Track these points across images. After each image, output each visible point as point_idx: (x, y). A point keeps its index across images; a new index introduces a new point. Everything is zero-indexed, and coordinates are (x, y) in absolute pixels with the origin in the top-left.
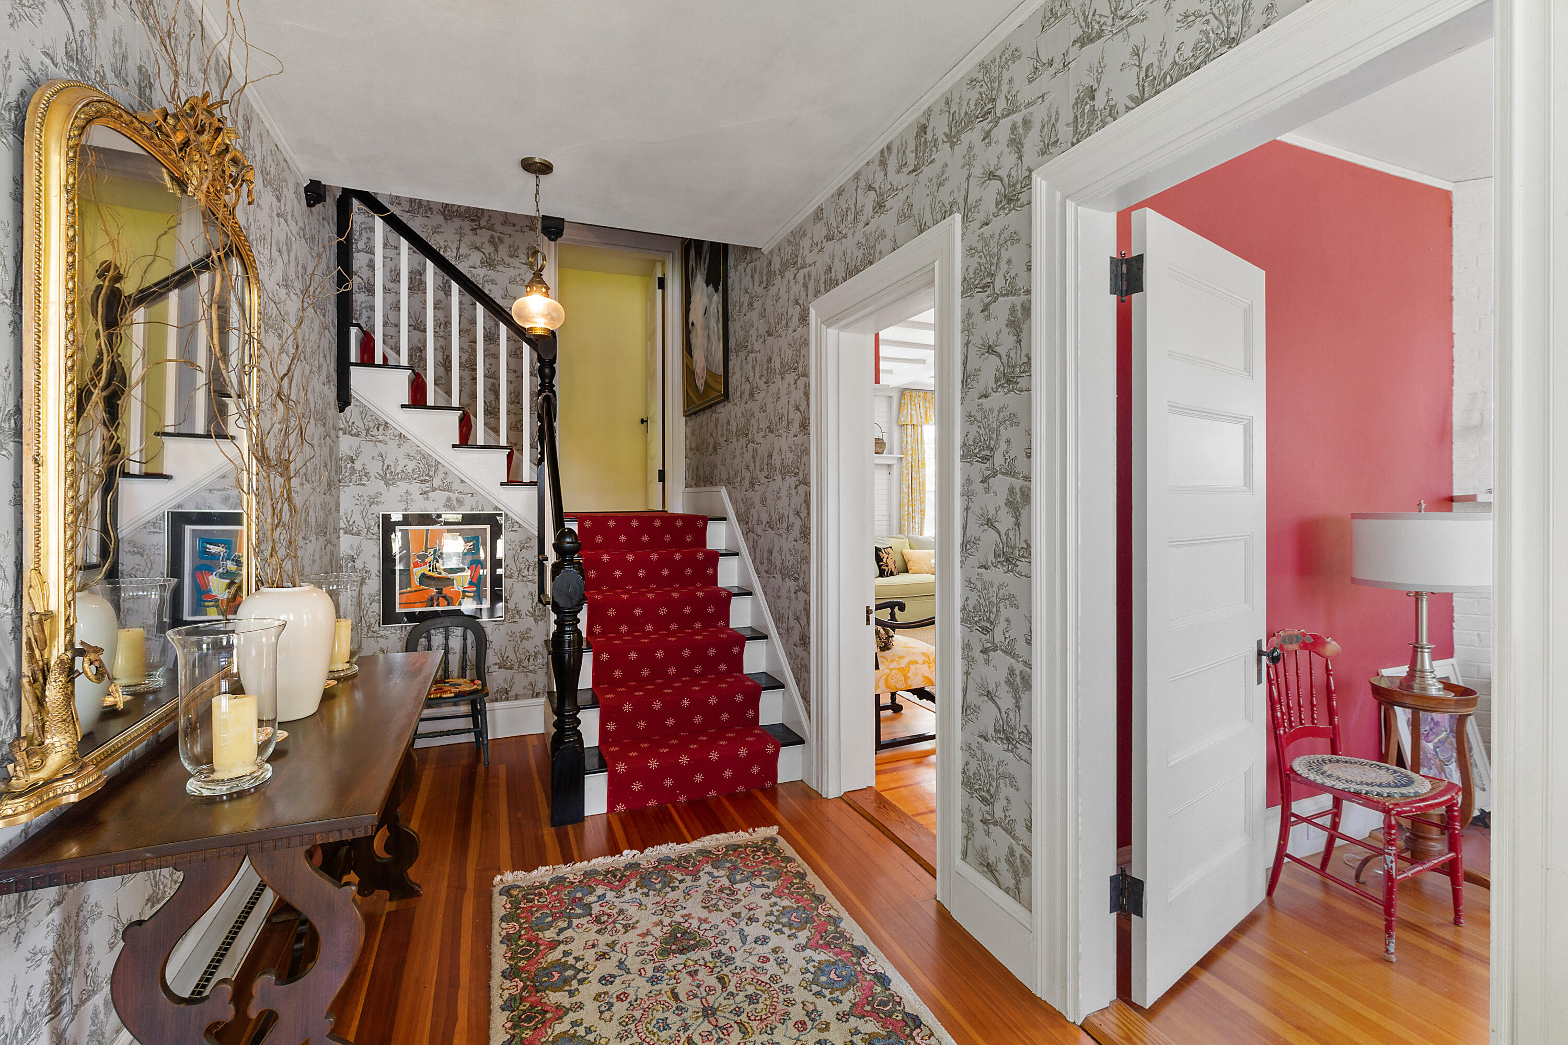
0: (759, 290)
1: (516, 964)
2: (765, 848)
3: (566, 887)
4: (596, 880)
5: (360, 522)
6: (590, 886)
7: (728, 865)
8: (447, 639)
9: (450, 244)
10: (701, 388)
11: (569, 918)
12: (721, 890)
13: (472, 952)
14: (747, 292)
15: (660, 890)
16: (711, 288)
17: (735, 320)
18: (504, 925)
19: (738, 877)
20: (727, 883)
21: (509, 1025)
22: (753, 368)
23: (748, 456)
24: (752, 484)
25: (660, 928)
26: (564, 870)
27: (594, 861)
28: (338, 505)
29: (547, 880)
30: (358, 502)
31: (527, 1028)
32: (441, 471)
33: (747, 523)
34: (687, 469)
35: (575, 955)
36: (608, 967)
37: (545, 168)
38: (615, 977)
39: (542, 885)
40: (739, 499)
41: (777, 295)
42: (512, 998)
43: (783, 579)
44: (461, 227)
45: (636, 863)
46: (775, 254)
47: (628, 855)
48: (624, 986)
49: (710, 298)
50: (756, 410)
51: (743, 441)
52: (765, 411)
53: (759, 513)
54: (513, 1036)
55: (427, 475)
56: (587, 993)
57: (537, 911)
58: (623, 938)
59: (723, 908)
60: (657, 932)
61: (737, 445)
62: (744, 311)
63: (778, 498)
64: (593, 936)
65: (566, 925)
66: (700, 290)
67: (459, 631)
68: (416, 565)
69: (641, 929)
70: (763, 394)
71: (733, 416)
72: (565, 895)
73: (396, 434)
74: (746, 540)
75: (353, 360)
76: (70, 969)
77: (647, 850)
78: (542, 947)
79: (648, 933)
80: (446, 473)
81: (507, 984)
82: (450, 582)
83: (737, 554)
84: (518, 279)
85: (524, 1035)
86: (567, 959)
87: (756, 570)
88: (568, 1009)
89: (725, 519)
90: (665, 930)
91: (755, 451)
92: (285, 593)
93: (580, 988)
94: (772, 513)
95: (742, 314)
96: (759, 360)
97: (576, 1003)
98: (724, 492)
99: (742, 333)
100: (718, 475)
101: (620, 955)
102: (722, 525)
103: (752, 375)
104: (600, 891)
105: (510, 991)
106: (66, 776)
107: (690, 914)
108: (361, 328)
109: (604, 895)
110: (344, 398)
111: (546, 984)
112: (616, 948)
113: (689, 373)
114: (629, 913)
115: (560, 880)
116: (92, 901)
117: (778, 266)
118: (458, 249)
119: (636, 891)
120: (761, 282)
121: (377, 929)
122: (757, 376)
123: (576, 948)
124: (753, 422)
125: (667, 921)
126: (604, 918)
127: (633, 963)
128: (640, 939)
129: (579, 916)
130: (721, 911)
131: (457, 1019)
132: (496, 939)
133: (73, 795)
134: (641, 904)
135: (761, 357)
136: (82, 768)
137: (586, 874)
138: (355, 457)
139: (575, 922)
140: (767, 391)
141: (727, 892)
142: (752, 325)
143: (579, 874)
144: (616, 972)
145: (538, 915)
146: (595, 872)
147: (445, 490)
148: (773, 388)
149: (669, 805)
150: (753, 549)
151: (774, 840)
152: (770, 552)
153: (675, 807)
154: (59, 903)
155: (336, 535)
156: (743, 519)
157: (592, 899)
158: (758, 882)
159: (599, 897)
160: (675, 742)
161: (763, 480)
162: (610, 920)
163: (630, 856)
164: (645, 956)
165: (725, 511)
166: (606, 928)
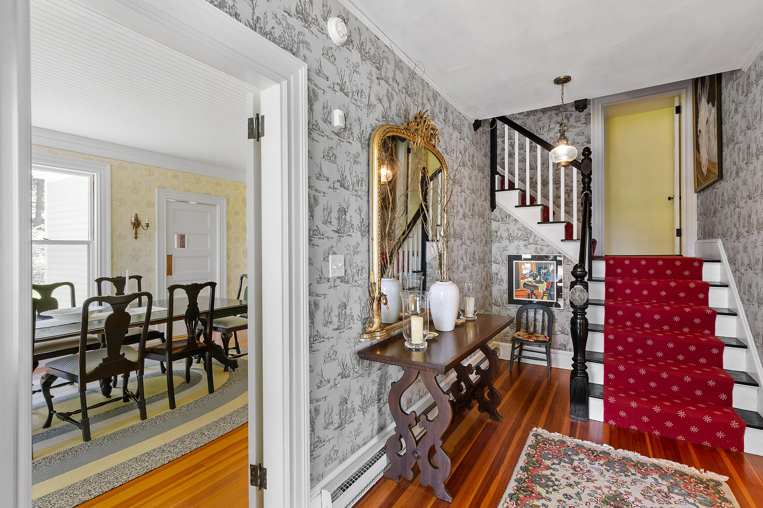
0: (742, 98)
1: (528, 467)
2: (708, 485)
3: (565, 447)
4: (581, 450)
5: (499, 258)
6: (577, 452)
7: (672, 481)
8: (535, 314)
9: (545, 125)
10: (705, 173)
11: (560, 460)
12: (659, 491)
13: (513, 453)
14: (734, 102)
15: (617, 472)
16: (710, 105)
17: (726, 123)
18: (529, 449)
19: (676, 491)
20: (666, 490)
21: (515, 488)
22: (738, 154)
23: (735, 217)
24: (738, 237)
25: (608, 490)
26: (568, 439)
27: (585, 442)
28: (491, 252)
29: (556, 439)
30: (499, 250)
31: (522, 494)
32: (533, 235)
33: (735, 264)
34: (699, 228)
35: (556, 477)
36: (571, 492)
37: (567, 79)
38: (572, 498)
39: (553, 440)
40: (730, 248)
41: (753, 99)
42: (521, 479)
43: (759, 307)
44: (551, 115)
45: (608, 453)
46: (752, 70)
47: (606, 447)
48: (575, 504)
49: (710, 111)
50: (740, 184)
51: (732, 206)
52: (746, 184)
53: (742, 257)
54: (515, 494)
55: (527, 237)
56: (555, 496)
57: (546, 450)
58: (584, 483)
59: (656, 501)
60: (606, 491)
61: (728, 210)
62: (731, 115)
63: (756, 247)
64: (569, 474)
65: (557, 462)
66: (704, 107)
67: (541, 311)
68: (522, 279)
69: (597, 484)
70: (744, 173)
71: (726, 190)
72: (563, 450)
73: (514, 219)
74: (735, 276)
75: (496, 189)
76: (383, 390)
77: (619, 450)
78: (542, 466)
79: (600, 488)
80: (535, 236)
81: (521, 472)
82: (537, 287)
83: (727, 286)
84: (580, 133)
85: (520, 496)
86: (551, 477)
87: (741, 298)
88: (543, 498)
89: (719, 261)
90: (611, 492)
91: (740, 213)
92: (443, 284)
93: (553, 492)
94: (751, 258)
95: (731, 118)
96: (742, 148)
97: (548, 497)
98: (719, 243)
99: (731, 131)
100: (717, 232)
101: (579, 490)
102: (717, 266)
103: (737, 159)
104: (582, 456)
105: (521, 476)
106: (378, 331)
107: (631, 493)
108: (500, 175)
109: (583, 459)
110: (493, 206)
111: (537, 482)
112: (578, 486)
113: (698, 163)
114: (593, 474)
115: (563, 443)
116: (389, 373)
117: (754, 78)
118: (549, 126)
119: (602, 465)
120: (743, 92)
121: (482, 427)
122: (741, 159)
123: (558, 475)
124: (739, 193)
125: (614, 488)
126: (578, 469)
127: (585, 497)
128: (594, 489)
129: (565, 462)
130: (653, 502)
131: (498, 474)
132: (524, 453)
133: (378, 337)
134: (602, 473)
135: (743, 146)
136: (382, 330)
137: (577, 445)
138: (497, 231)
139: (562, 464)
140: (747, 170)
141: (664, 494)
142: (737, 124)
143: (574, 443)
144: (574, 496)
145: (546, 452)
146: (583, 447)
147: (534, 244)
148: (751, 167)
149: (646, 433)
150: (739, 283)
151: (718, 484)
152: (750, 286)
153: (650, 436)
154: (380, 369)
155: (490, 264)
156: (732, 261)
157: (575, 457)
158: (691, 500)
159: (580, 459)
160: (654, 397)
161: (745, 234)
162: (581, 472)
163: (607, 448)
164: (593, 498)
165: (720, 256)
166: (577, 474)
